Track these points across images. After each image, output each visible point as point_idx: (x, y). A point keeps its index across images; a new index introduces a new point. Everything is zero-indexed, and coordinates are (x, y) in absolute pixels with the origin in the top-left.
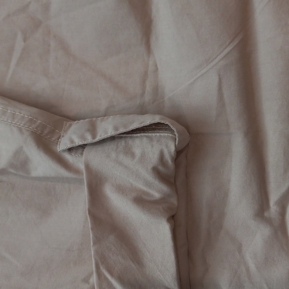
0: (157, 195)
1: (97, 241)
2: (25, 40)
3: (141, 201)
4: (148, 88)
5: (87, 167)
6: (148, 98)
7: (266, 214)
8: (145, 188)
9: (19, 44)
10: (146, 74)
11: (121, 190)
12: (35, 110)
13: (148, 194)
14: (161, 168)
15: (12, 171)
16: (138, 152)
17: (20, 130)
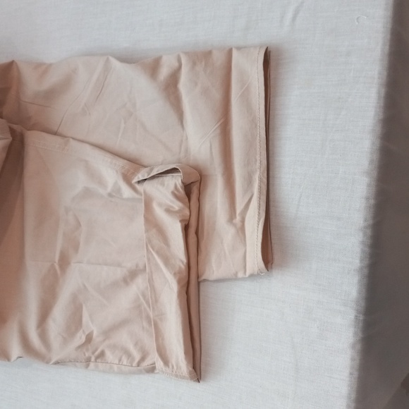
0: (177, 208)
1: (147, 231)
2: (125, 123)
3: (169, 211)
4: (183, 149)
5: (145, 192)
6: (182, 155)
7: (234, 221)
8: (171, 204)
9: (123, 125)
10: (182, 141)
11: (160, 205)
12: (126, 161)
13: (172, 207)
14: (176, 192)
15: (114, 194)
16: (166, 183)
17: (117, 171)
